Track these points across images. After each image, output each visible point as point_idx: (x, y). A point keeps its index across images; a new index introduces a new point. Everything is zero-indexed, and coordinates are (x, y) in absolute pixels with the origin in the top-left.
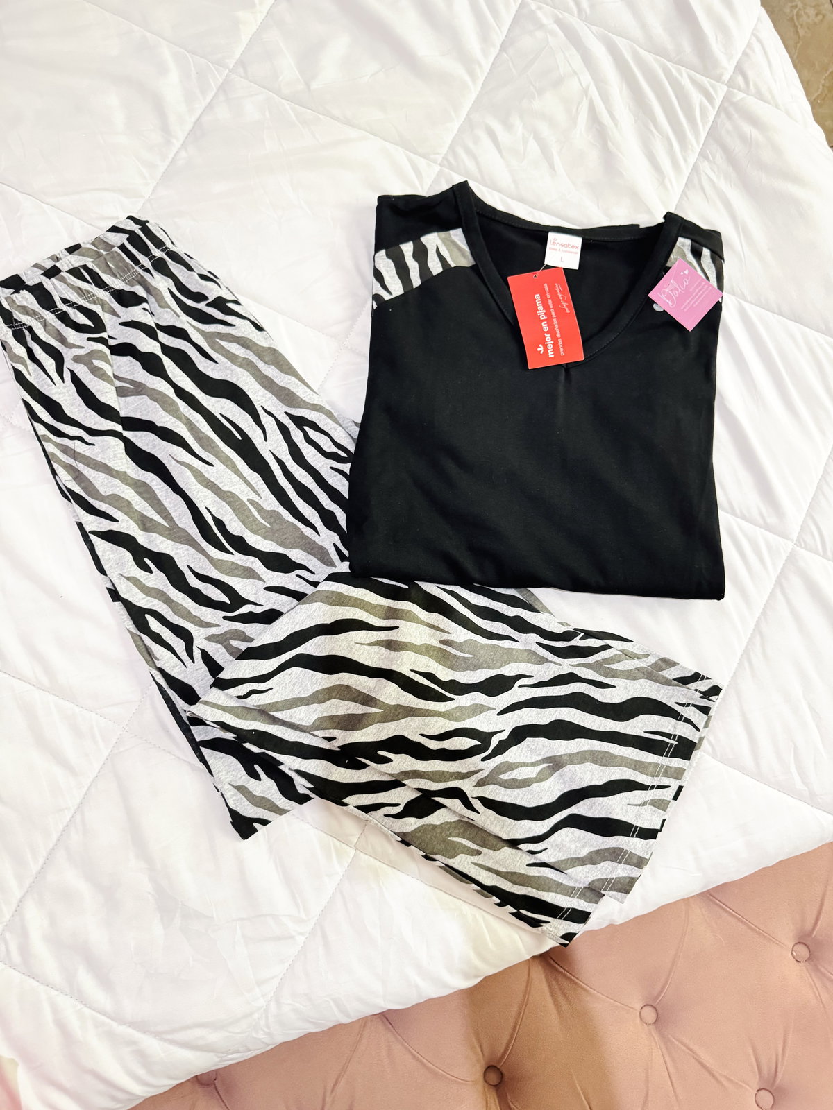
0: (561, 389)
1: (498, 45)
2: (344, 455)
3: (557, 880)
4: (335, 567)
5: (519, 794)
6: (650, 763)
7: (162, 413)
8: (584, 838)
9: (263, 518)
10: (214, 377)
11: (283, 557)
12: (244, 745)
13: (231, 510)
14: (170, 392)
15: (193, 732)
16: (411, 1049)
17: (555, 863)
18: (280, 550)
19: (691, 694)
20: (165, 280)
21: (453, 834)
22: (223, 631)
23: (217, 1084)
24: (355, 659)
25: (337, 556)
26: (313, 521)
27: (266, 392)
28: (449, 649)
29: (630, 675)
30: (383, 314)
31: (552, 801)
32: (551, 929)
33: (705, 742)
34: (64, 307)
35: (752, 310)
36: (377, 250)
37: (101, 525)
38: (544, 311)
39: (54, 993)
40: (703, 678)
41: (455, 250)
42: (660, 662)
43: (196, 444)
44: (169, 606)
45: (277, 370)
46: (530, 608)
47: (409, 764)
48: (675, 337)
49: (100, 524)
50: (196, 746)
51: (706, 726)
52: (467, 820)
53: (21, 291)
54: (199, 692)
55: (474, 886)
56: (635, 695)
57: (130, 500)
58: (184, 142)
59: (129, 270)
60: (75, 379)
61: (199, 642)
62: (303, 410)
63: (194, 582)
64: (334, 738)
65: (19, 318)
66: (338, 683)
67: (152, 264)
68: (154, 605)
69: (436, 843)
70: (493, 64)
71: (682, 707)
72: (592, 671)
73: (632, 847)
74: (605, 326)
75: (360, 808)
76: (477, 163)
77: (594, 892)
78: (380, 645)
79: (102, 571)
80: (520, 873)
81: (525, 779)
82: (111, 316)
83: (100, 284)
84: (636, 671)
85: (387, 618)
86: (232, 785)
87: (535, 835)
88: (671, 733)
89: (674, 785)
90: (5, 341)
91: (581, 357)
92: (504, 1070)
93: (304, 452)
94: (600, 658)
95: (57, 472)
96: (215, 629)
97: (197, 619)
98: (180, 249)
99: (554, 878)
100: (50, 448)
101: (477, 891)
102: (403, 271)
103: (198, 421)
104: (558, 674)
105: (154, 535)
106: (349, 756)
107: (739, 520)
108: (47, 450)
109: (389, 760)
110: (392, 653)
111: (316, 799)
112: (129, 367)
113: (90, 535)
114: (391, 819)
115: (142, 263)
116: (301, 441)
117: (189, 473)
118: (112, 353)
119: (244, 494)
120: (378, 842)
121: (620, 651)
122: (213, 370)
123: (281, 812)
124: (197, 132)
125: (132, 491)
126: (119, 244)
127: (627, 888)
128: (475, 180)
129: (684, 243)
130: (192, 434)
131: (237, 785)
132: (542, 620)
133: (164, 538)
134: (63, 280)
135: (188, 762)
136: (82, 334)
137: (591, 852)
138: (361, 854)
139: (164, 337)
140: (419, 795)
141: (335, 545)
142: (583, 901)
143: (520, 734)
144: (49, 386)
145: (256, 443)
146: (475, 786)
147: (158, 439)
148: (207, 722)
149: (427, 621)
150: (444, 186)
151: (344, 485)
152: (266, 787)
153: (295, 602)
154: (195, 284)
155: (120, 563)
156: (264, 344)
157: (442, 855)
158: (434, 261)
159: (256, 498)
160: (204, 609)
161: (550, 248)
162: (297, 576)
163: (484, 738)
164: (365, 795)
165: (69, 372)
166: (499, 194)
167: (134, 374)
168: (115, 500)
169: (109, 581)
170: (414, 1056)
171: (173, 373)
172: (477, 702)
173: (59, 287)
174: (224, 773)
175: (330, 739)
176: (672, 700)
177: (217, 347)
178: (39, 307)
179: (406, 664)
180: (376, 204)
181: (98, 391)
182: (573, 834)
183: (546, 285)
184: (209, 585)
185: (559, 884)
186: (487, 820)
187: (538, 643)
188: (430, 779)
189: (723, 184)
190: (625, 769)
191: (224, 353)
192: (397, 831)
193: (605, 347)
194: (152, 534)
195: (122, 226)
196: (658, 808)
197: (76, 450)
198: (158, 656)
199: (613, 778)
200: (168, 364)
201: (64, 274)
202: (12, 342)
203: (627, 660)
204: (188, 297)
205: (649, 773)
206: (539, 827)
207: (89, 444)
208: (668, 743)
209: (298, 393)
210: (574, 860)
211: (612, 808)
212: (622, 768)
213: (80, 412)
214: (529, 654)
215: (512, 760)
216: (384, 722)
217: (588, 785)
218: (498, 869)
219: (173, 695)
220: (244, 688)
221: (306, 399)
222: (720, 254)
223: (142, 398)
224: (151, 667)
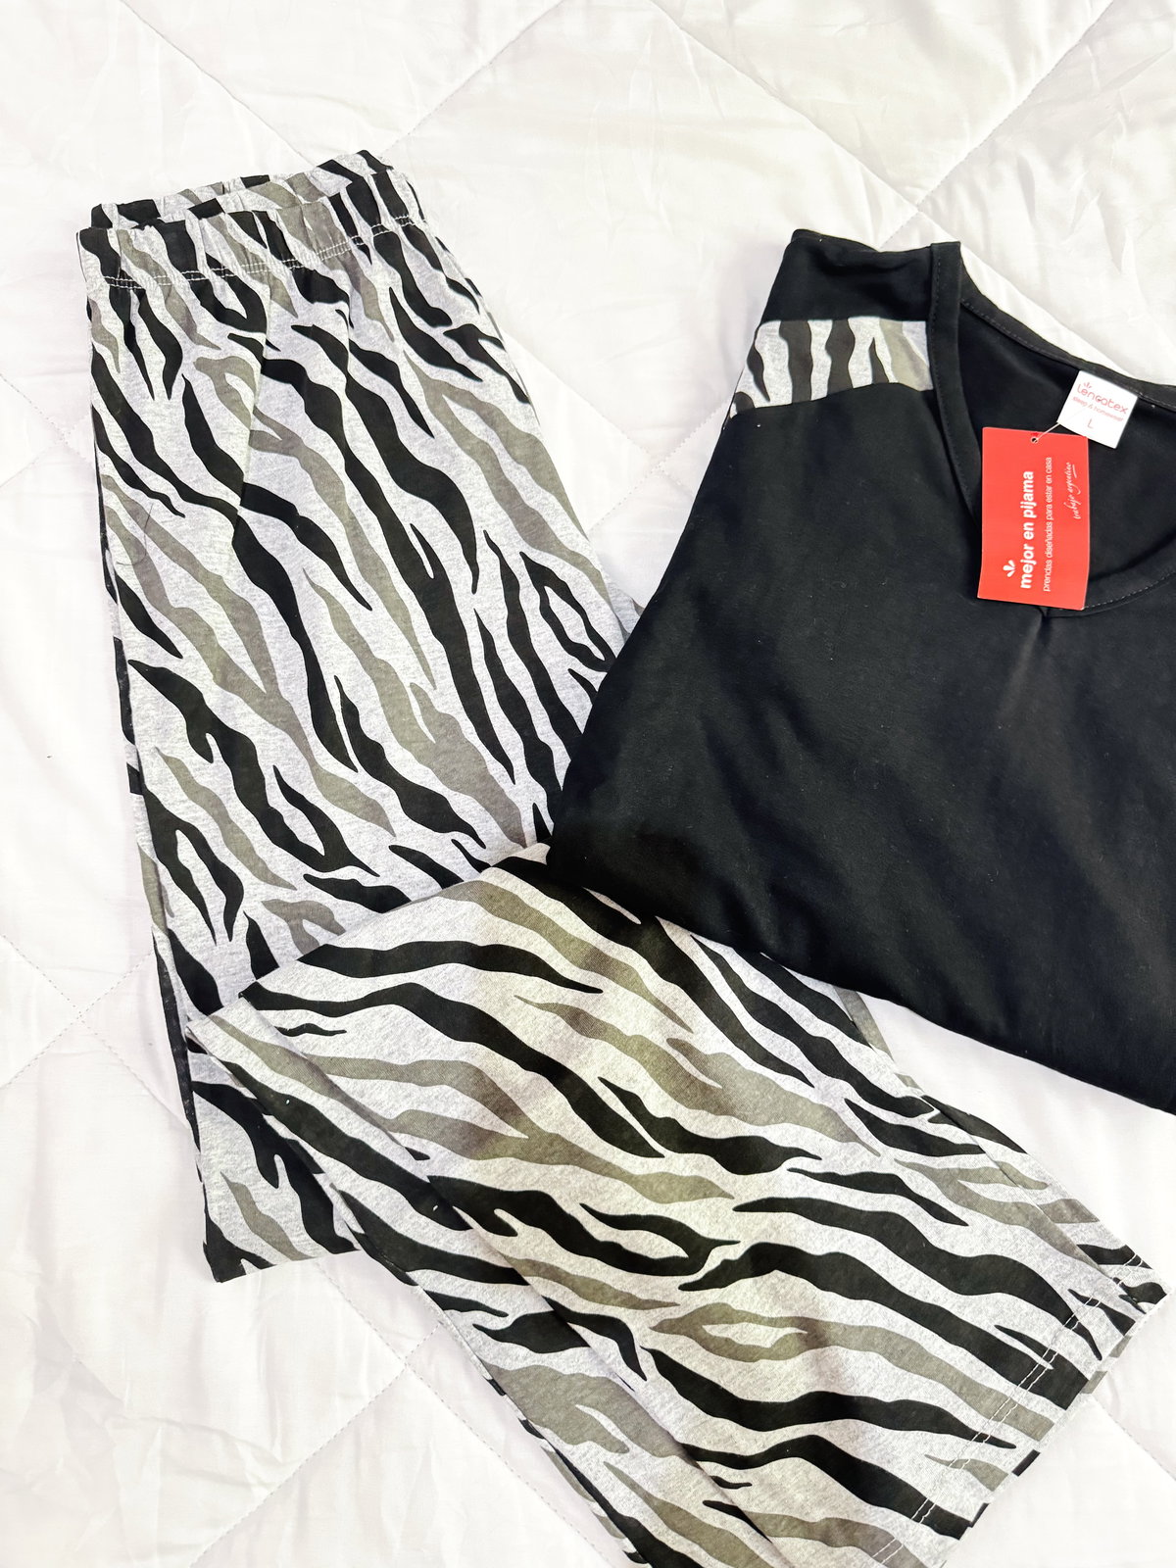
0: (1027, 650)
1: (1081, 30)
2: (599, 655)
3: (752, 1548)
4: (525, 846)
5: (729, 1370)
6: (990, 1391)
7: (314, 495)
8: (825, 1489)
9: (428, 724)
10: (419, 459)
11: (441, 803)
12: (265, 1117)
13: (377, 694)
14: (338, 462)
15: (190, 1061)
17: (758, 1516)
18: (439, 788)
19: (1107, 1284)
20: (390, 273)
21: (587, 1401)
22: (298, 900)
24: (507, 1024)
25: (534, 827)
26: (510, 754)
27: (500, 508)
29: (1002, 1213)
30: (744, 430)
31: (785, 1401)
33: (1104, 1383)
34: (207, 273)
36: (766, 319)
37: (152, 656)
38: (1035, 504)
40: (1137, 1262)
41: (904, 358)
42: (1063, 1205)
43: (355, 564)
44: (221, 829)
45: (530, 477)
46: (853, 1032)
47: (547, 1251)
49: (151, 652)
50: (189, 1088)
51: (1117, 1353)
52: (621, 1383)
53: (147, 227)
54: (224, 994)
55: (596, 1506)
56: (998, 1253)
57: (213, 626)
58: (495, 58)
59: (335, 242)
60: (190, 399)
61: (252, 905)
62: (554, 558)
63: (276, 799)
64: (426, 1158)
65: (129, 269)
66: (463, 1059)
67: (376, 240)
68: (196, 819)
69: (551, 1405)
71: (1080, 1303)
72: (932, 1185)
73: (912, 1539)
74: (1135, 562)
75: (435, 1296)
78: (556, 1012)
79: (129, 735)
80: (687, 1513)
81: (749, 1346)
82: (282, 310)
83: (281, 250)
84: (1014, 1209)
85: (587, 966)
86: (226, 1179)
87: (737, 1453)
88: (1045, 1344)
89: (1024, 1445)
90: (94, 302)
91: (1079, 604)
93: (532, 631)
94: (956, 1166)
95: (110, 545)
96: (285, 891)
97: (260, 865)
98: (431, 229)
99: (746, 1542)
100: (112, 501)
101: (599, 1519)
102: (801, 366)
103: (368, 526)
104: (868, 1170)
105: (236, 698)
106: (443, 1200)
108: (104, 503)
109: (509, 1232)
110: (577, 1035)
111: (360, 1255)
112: (283, 403)
113: (129, 666)
114: (484, 1335)
115: (360, 234)
116: (533, 610)
117: (324, 610)
118: (263, 372)
119: (407, 671)
121: (996, 1163)
123: (294, 1254)
125: (223, 613)
126: (332, 193)
128: (974, 249)
130: (352, 545)
131: (235, 1181)
132: (869, 1060)
133: (250, 709)
134: (220, 227)
135: (168, 1110)
136: (223, 325)
137: (830, 1519)
138: (414, 1377)
139: (356, 368)
140: (546, 1310)
141: (535, 807)
143: (765, 1259)
144: (143, 396)
145: (455, 591)
146: (654, 1329)
147: (294, 536)
148: (210, 1055)
149: (657, 995)
150: (915, 243)
151: (583, 707)
152: (282, 1202)
153: (436, 887)
154: (436, 293)
155: (162, 728)
156: (522, 425)
157: (556, 1432)
158: (862, 364)
159: (426, 686)
160: (279, 850)
161: (1076, 398)
162: (454, 842)
163: (697, 1247)
164: (450, 1278)
165: (183, 384)
166: (1008, 283)
167: (288, 416)
168: (188, 619)
169: (135, 755)
171: (353, 433)
172: (703, 1174)
173: (210, 237)
174: (219, 1151)
175: (419, 1156)
176: (1065, 1282)
177: (440, 408)
178: (169, 262)
179: (593, 1064)
180: (787, 240)
181: (219, 426)
182: (807, 1473)
183: (1049, 460)
184: (299, 812)
185: (753, 1558)
186: (659, 1396)
187: (847, 1101)
188: (574, 1289)
190: (941, 1387)
191: (449, 422)
192: (487, 1360)
193: (1126, 598)
194: (232, 695)
195: (345, 164)
196: (982, 1480)
197: (152, 516)
198: (174, 909)
199: (913, 1397)
200: (350, 416)
201: (225, 217)
202: (105, 306)
203: (1005, 1183)
204: (419, 313)
205: (983, 1410)
206: (748, 1440)
207: (175, 512)
208: (1034, 1363)
209: (553, 528)
210: (795, 1523)
211: (895, 1453)
212: (935, 1383)
213: (180, 454)
214: (826, 1115)
215: (736, 1306)
216: (522, 1159)
217: (861, 1395)
218: (650, 1492)
219: (178, 984)
220: (295, 1016)
221: (564, 541)
223: (290, 461)
224: (157, 923)
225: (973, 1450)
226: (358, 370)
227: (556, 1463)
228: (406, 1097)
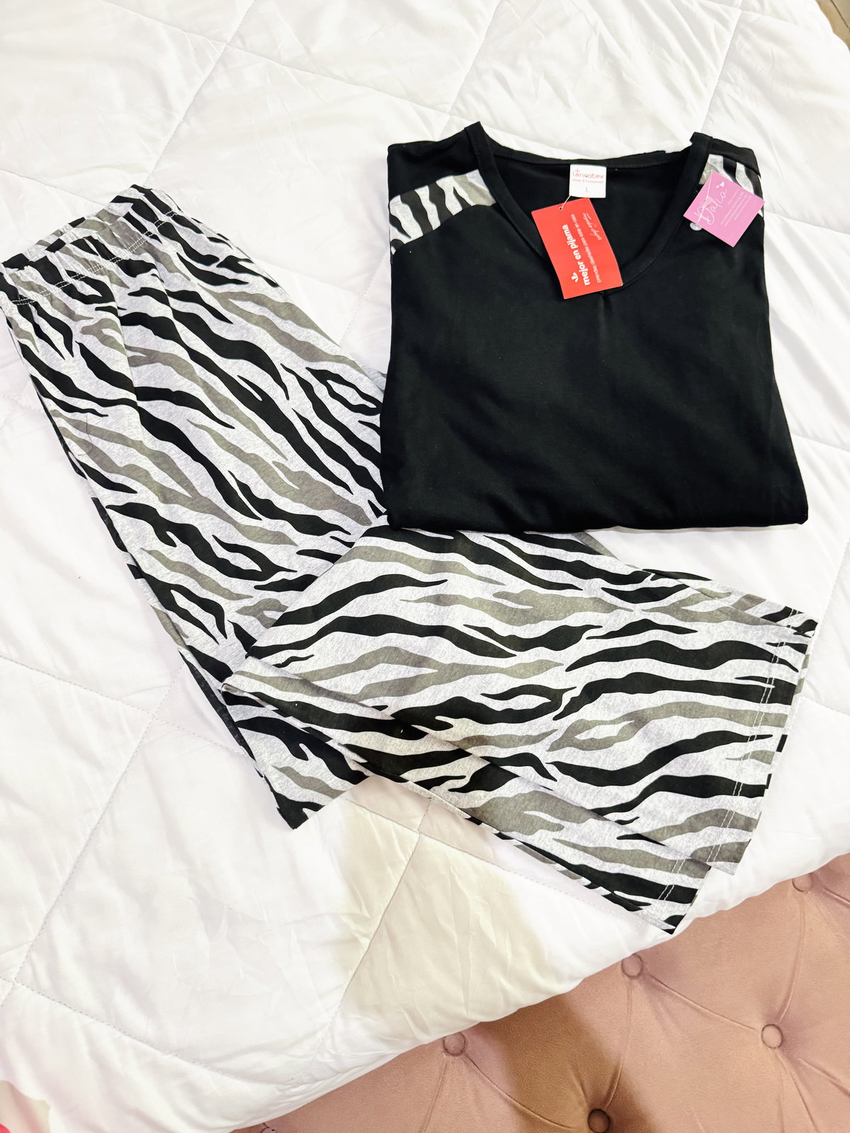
0: (602, 318)
2: (372, 406)
3: (654, 853)
4: (371, 523)
5: (600, 757)
6: (746, 711)
7: (178, 376)
8: (680, 803)
9: (291, 481)
10: (229, 339)
11: (316, 518)
12: (286, 720)
13: (256, 474)
14: (185, 355)
15: (229, 711)
17: (650, 833)
18: (311, 512)
19: (783, 632)
20: (174, 244)
21: (529, 807)
22: (256, 602)
24: (402, 617)
25: (373, 512)
26: (344, 479)
27: (285, 349)
29: (712, 617)
30: (403, 258)
31: (638, 762)
32: (653, 913)
33: (805, 685)
34: (70, 280)
35: (799, 228)
36: (391, 196)
37: (119, 499)
38: (575, 240)
39: (88, 1020)
40: (795, 612)
41: (473, 191)
42: (744, 600)
43: (215, 407)
44: (196, 580)
45: (295, 325)
46: (590, 551)
47: (472, 728)
48: (718, 256)
49: (117, 497)
50: (234, 727)
51: (805, 665)
52: (542, 790)
54: (231, 665)
55: (558, 866)
56: (720, 640)
57: (148, 470)
58: (185, 116)
59: (136, 239)
60: (85, 352)
61: (231, 615)
62: (326, 363)
63: (221, 553)
64: (385, 707)
65: (24, 293)
66: (385, 645)
67: (160, 229)
68: (180, 581)
69: (510, 818)
71: (775, 648)
72: (668, 616)
73: (738, 806)
74: (641, 252)
75: (420, 783)
77: (699, 864)
78: (427, 601)
79: (122, 547)
80: (610, 848)
81: (605, 738)
82: (120, 287)
83: (107, 255)
84: (718, 612)
85: (434, 572)
86: (276, 768)
87: (624, 802)
88: (765, 676)
89: (777, 733)
90: (11, 318)
91: (617, 282)
93: (329, 408)
94: (676, 600)
95: (70, 447)
96: (247, 600)
97: (227, 592)
98: (188, 215)
99: (650, 851)
100: (61, 423)
101: (562, 872)
102: (420, 214)
103: (215, 383)
104: (630, 622)
105: (176, 506)
106: (405, 725)
107: (813, 443)
108: (57, 426)
109: (448, 726)
110: (443, 608)
111: (372, 777)
112: (141, 337)
113: (107, 510)
114: (458, 793)
115: (149, 229)
116: (325, 396)
117: (208, 436)
118: (122, 324)
119: (269, 456)
120: (445, 823)
121: (697, 590)
122: (228, 331)
123: (334, 794)
124: (198, 105)
125: (150, 461)
126: (124, 214)
127: (737, 856)
128: (487, 122)
129: (715, 161)
130: (209, 397)
131: (282, 766)
132: (606, 562)
133: (187, 509)
134: (68, 252)
135: (226, 748)
136: (89, 305)
137: (690, 818)
138: (427, 838)
140: (484, 765)
141: (370, 503)
142: (687, 876)
143: (593, 691)
144: (58, 360)
145: (277, 403)
146: (549, 750)
147: (174, 405)
149: (478, 573)
150: (456, 131)
151: (374, 439)
152: (315, 766)
153: (331, 564)
154: (204, 248)
155: (141, 536)
156: (280, 299)
157: (519, 832)
158: (453, 202)
159: (282, 460)
160: (234, 580)
161: (574, 180)
162: (332, 537)
163: (554, 695)
164: (424, 769)
165: (78, 346)
166: (514, 136)
167: (145, 342)
168: (132, 471)
169: (131, 558)
171: (186, 337)
172: (542, 657)
173: (64, 259)
174: (267, 754)
175: (381, 708)
176: (763, 640)
177: (230, 307)
178: (44, 281)
179: (457, 618)
180: (386, 154)
181: (109, 359)
182: (667, 798)
183: (573, 216)
184: (238, 555)
185: (657, 859)
186: (568, 788)
187: (603, 589)
188: (497, 745)
190: (719, 719)
191: (238, 312)
192: (464, 807)
193: (643, 272)
194: (173, 505)
195: (126, 195)
196: (762, 761)
197: (89, 423)
198: (187, 633)
199: (706, 730)
200: (181, 329)
201: (68, 246)
202: (18, 317)
203: (708, 600)
204: (198, 261)
205: (746, 723)
206: (627, 792)
207: (101, 415)
208: (764, 688)
209: (319, 347)
210: (672, 829)
211: (709, 764)
212: (714, 719)
213: (91, 384)
214: (595, 602)
215: (588, 718)
216: (440, 684)
217: (677, 740)
218: (585, 845)
219: (206, 674)
220: (282, 655)
221: (328, 351)
222: (756, 169)
223: (156, 366)
224: (180, 645)
225: (750, 747)
226: (175, 304)
227: (525, 850)
228: (362, 679)
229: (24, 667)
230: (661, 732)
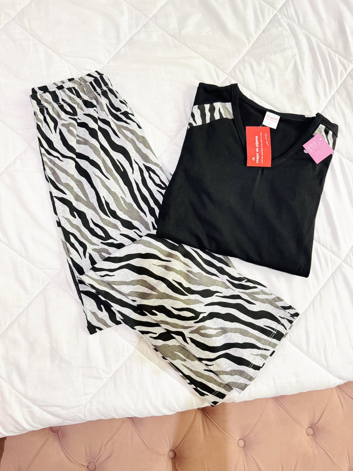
0: (259, 177)
1: (262, 30)
2: (163, 186)
3: (215, 379)
4: (151, 231)
5: (207, 340)
6: (263, 339)
7: (93, 154)
8: (230, 364)
9: (125, 205)
10: (117, 143)
11: (130, 223)
12: (99, 296)
13: (113, 199)
14: (98, 146)
15: (79, 286)
16: (141, 436)
17: (216, 371)
18: (129, 220)
19: (287, 314)
20: (106, 100)
21: (176, 351)
22: (100, 248)
23: (59, 432)
24: (151, 270)
25: (152, 227)
26: (145, 211)
27: (137, 154)
28: (190, 274)
29: (263, 301)
30: (192, 131)
31: (219, 346)
32: (208, 398)
33: (288, 335)
34: (62, 103)
35: (345, 160)
36: (194, 105)
38: (258, 144)
40: (293, 308)
41: (227, 111)
42: (276, 298)
43: (105, 169)
44: (80, 233)
45: (143, 146)
46: (227, 265)
47: (164, 318)
48: (310, 165)
49: (59, 194)
50: (79, 292)
51: (290, 328)
52: (183, 346)
54: (85, 271)
55: (180, 373)
56: (263, 310)
57: (73, 187)
58: (125, 45)
59: (92, 93)
60: (61, 133)
61: (89, 250)
62: (151, 164)
63: (92, 225)
64: (136, 301)
65: (43, 103)
66: (142, 279)
67: (102, 92)
68: (74, 232)
69: (168, 352)
70: (258, 37)
71: (281, 319)
72: (247, 296)
73: (249, 372)
74: (282, 155)
75: (140, 332)
76: (243, 77)
77: (229, 387)
78: (162, 267)
79: (56, 213)
80: (200, 373)
81: (211, 334)
82: (81, 110)
83: (79, 96)
84: (266, 300)
85: (167, 256)
86: (91, 312)
87: (210, 358)
88: (274, 328)
89: (272, 350)
90: (36, 112)
91: (269, 165)
92: (177, 453)
93: (147, 182)
94: (252, 291)
95: (46, 169)
96: (97, 246)
97: (90, 241)
98: (114, 88)
99: (214, 377)
100: (45, 159)
101: (181, 376)
102: (203, 115)
103: (107, 160)
104: (233, 294)
105: (80, 203)
106: (140, 309)
107: (321, 246)
108: (43, 160)
109: (156, 315)
110: (167, 271)
111: (123, 324)
112: (84, 133)
113: (54, 198)
114: (152, 339)
115: (98, 91)
116: (147, 177)
117: (99, 181)
118: (78, 125)
119: (120, 194)
120: (145, 347)
121: (260, 290)
122: (117, 140)
123: (108, 326)
124: (131, 42)
125: (75, 183)
126: (90, 82)
127: (243, 388)
128: (241, 84)
129: (322, 127)
130: (103, 165)
131: (93, 311)
132: (231, 270)
133: (83, 205)
134: (64, 92)
135: (75, 298)
136: (67, 115)
137: (231, 370)
138: (137, 351)
139: (100, 123)
140: (166, 331)
141: (152, 222)
142: (224, 390)
143: (212, 316)
144: (50, 133)
145: (128, 174)
146: (189, 333)
147: (90, 164)
148: (86, 284)
149: (183, 261)
150: (227, 84)
151: (161, 198)
152: (104, 315)
153: (131, 242)
154: (117, 104)
155: (64, 212)
156: (140, 134)
157: (170, 358)
158: (217, 114)
159: (124, 197)
160: (94, 237)
161: (266, 118)
162: (134, 232)
163: (197, 314)
164: (143, 327)
165: (59, 130)
166: (249, 91)
167: (85, 136)
168: (67, 186)
169: (58, 218)
170: (141, 439)
171: (101, 139)
172: (197, 299)
173: (62, 94)
174: (88, 305)
175: (134, 301)
176: (278, 315)
177: (121, 131)
178: (52, 101)
179: (171, 277)
180: (198, 85)
181: (69, 139)
182: (225, 361)
183: (261, 133)
184: (98, 228)
185: (216, 381)
186: (192, 348)
187: (227, 280)
188: (171, 326)
189: (343, 105)
190: (253, 339)
191: (123, 134)
192: (153, 344)
193: (280, 163)
195: (92, 74)
196: (263, 358)
197: (55, 162)
198: (71, 253)
199: (247, 342)
200: (100, 135)
201: (65, 89)
202: (39, 113)
203: (263, 294)
204: (113, 109)
205: (262, 343)
206: (212, 355)
207: (61, 161)
208: (272, 332)
209: (150, 157)
210: (224, 372)
211: (244, 354)
212: (251, 338)
213: (60, 147)
214: (222, 283)
215: (207, 325)
216: (157, 299)
217: (236, 342)
218: (192, 369)
219: (74, 269)
220: (103, 273)
221: (153, 160)
222: (336, 134)
223: (86, 146)
224: (68, 256)
225: (261, 352)
227: (170, 365)
228: (130, 288)
229: (9, 248)
230: (231, 338)
